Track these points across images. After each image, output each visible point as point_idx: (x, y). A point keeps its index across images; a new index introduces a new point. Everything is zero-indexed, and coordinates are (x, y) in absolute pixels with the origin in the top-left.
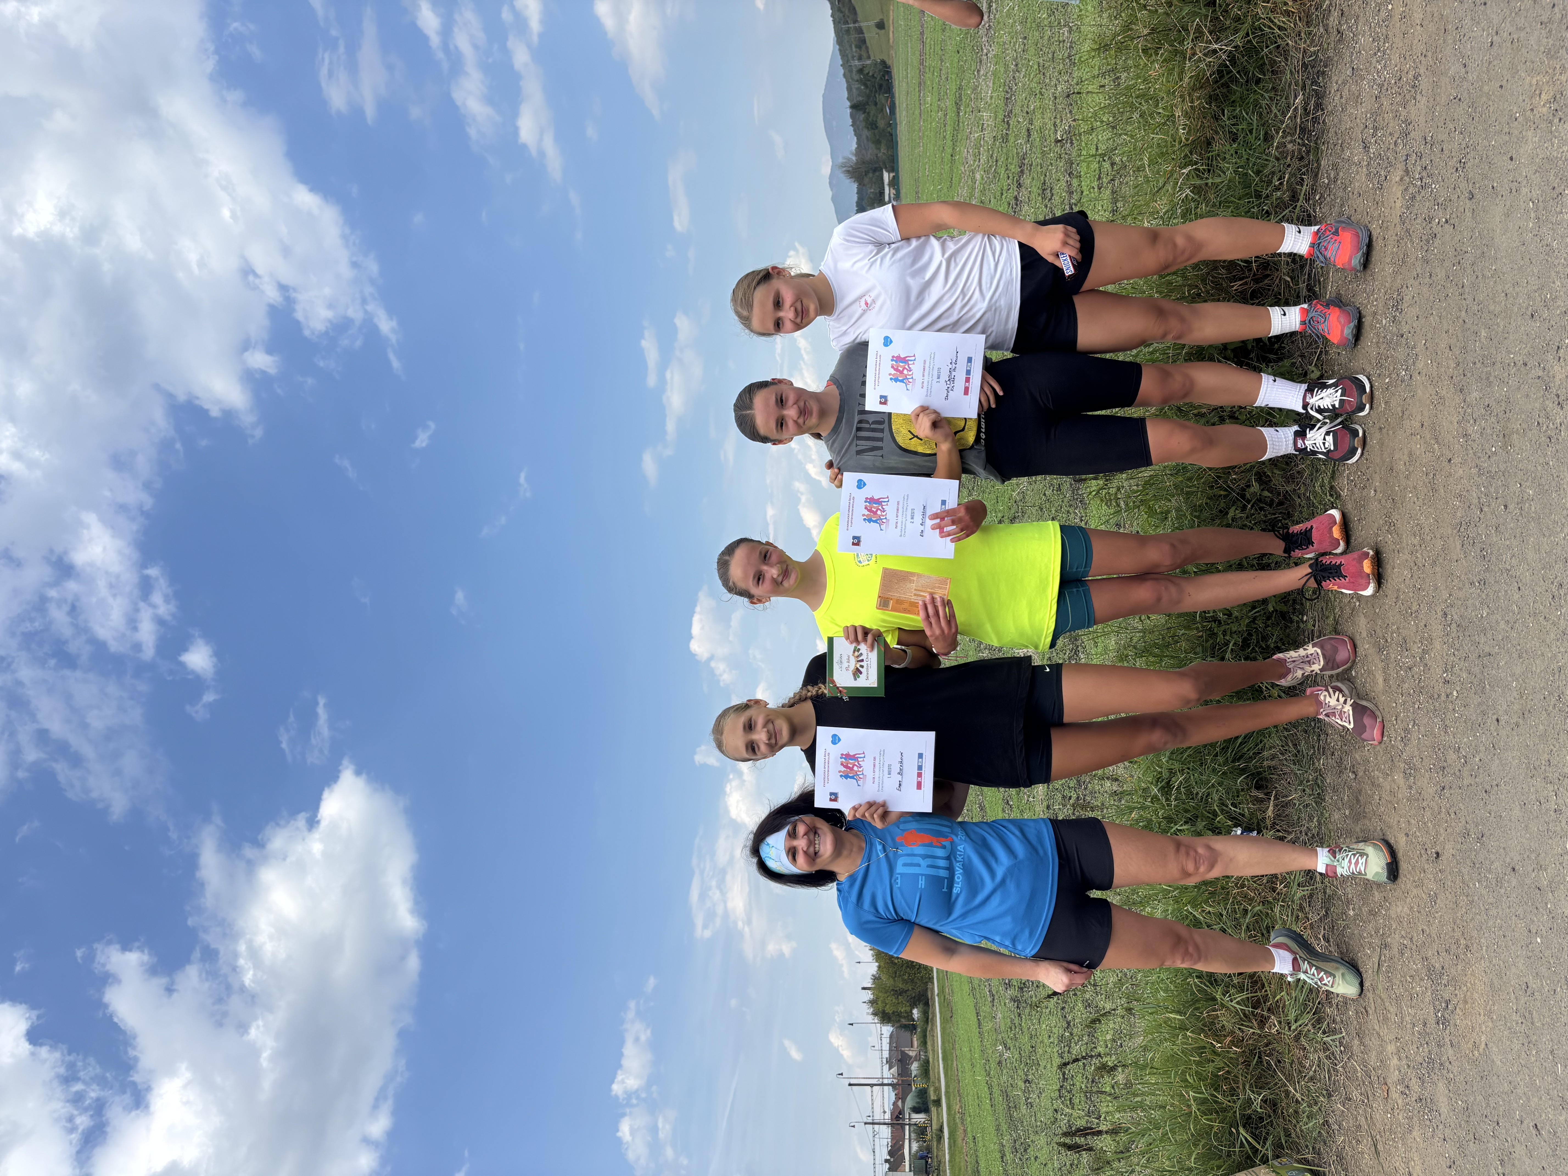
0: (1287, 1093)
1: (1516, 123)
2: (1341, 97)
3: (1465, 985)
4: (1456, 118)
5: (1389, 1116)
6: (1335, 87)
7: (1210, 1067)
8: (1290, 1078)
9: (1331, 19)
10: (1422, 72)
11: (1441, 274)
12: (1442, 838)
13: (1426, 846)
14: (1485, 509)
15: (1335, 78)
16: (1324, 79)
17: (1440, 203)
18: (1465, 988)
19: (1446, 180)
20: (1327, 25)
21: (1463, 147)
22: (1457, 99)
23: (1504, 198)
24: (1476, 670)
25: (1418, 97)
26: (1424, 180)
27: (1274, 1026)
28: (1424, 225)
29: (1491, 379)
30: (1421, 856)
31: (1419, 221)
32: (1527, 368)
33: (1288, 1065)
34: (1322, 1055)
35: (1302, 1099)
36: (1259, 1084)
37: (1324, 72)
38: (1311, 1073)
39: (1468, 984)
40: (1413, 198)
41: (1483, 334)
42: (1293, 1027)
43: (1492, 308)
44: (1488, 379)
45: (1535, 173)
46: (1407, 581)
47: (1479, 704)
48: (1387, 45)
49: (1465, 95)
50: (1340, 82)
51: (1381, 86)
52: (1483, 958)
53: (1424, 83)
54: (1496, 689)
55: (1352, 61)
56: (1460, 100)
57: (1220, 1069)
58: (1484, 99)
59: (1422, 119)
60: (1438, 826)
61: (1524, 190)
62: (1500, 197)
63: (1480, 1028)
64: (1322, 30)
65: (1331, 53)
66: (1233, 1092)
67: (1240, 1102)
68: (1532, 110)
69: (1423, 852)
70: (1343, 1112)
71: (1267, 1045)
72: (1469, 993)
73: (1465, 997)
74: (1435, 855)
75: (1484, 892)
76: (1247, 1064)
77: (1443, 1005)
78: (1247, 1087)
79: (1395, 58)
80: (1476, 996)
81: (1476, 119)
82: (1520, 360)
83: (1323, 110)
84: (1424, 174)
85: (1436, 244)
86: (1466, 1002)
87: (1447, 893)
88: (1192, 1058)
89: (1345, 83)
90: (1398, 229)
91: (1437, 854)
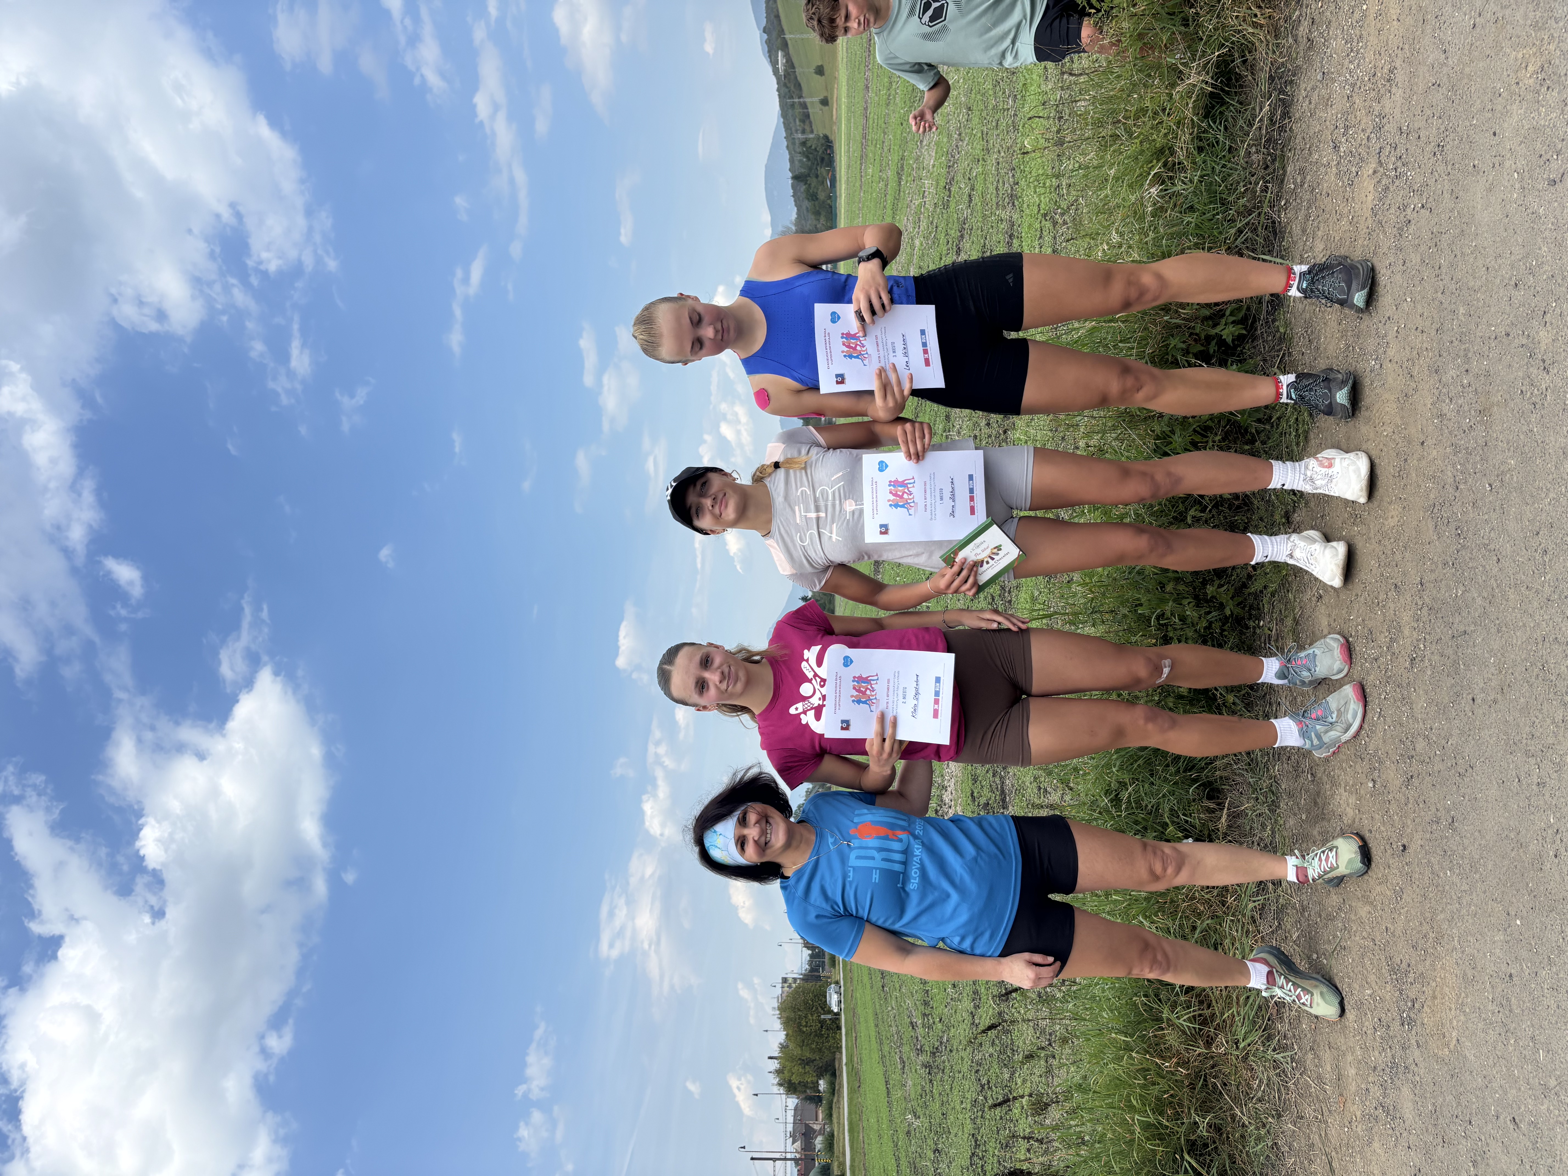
0: (1233, 1117)
1: (1500, 99)
2: (1310, 103)
3: (1434, 980)
4: (1434, 104)
5: (1346, 1129)
6: (1304, 93)
7: (1155, 1090)
8: (1235, 1099)
9: (1301, 29)
10: (1398, 65)
11: (1415, 259)
12: (1409, 830)
13: (1391, 840)
14: (1462, 487)
15: (1303, 86)
16: (1292, 87)
17: (1416, 188)
18: (1434, 984)
19: (1423, 166)
20: (1297, 35)
21: (1441, 131)
22: (1436, 86)
23: (1486, 174)
24: (1449, 652)
25: (1394, 90)
26: (1399, 170)
27: (1221, 1046)
28: (1398, 214)
29: (1470, 355)
30: (1386, 851)
31: (1392, 211)
32: (1510, 338)
33: (1234, 1088)
34: (1272, 1073)
35: (1250, 1123)
36: (1204, 1108)
37: (1292, 81)
38: (1260, 1094)
39: (1438, 979)
40: (1387, 188)
41: (1462, 311)
42: (1242, 1046)
43: (1471, 284)
44: (1466, 355)
45: (1520, 145)
46: (1374, 572)
47: (1453, 685)
48: (1361, 44)
49: (1445, 79)
50: (1308, 89)
51: (1353, 85)
52: (1455, 949)
53: (1400, 76)
54: (1472, 667)
55: (1323, 67)
56: (1439, 85)
57: (1165, 1092)
58: (1466, 81)
59: (1397, 111)
60: (1406, 817)
61: (1507, 164)
62: (1481, 174)
63: (1451, 1023)
64: (1290, 40)
65: (1299, 62)
66: (1177, 1116)
67: (1185, 1127)
68: (1518, 83)
69: (1388, 847)
70: (1294, 1131)
71: (1213, 1067)
72: (1438, 988)
73: (1434, 992)
74: (1401, 848)
75: (1456, 879)
76: (1192, 1086)
77: (1409, 1004)
78: (1192, 1112)
79: (1370, 56)
80: (1446, 990)
81: (1457, 101)
82: (1502, 330)
83: (1290, 118)
84: (1399, 164)
85: (1410, 230)
86: (1434, 997)
87: (1415, 887)
88: (1136, 1082)
89: (1314, 89)
90: (1370, 221)
91: (1404, 846)
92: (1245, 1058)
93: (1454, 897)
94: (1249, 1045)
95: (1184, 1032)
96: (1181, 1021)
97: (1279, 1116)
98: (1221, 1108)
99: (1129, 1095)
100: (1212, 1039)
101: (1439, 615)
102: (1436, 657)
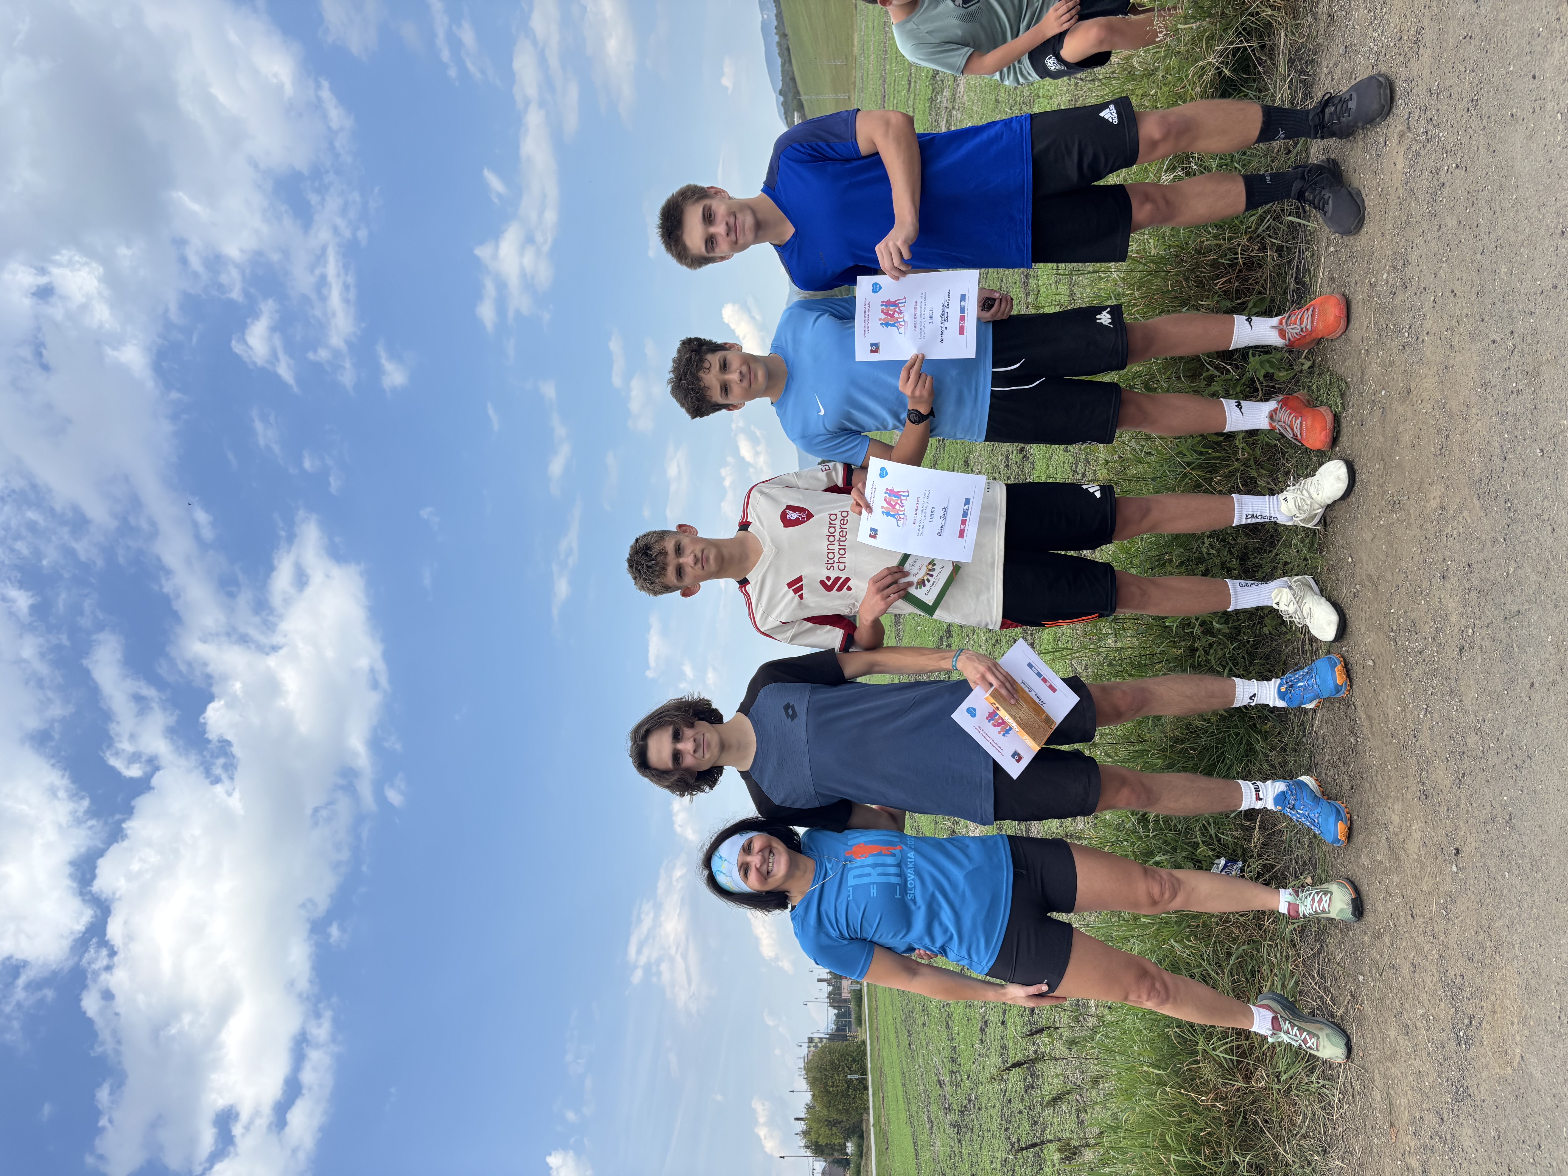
0: (1276, 1155)
1: (1539, 39)
2: (1333, 79)
3: (1494, 993)
4: (1466, 58)
5: (1399, 1163)
6: (1326, 71)
7: (1191, 1128)
8: (1278, 1137)
9: (1321, 6)
10: (1425, 24)
11: (1451, 222)
12: (1462, 833)
17: (1449, 149)
19: (1456, 124)
21: (1474, 85)
27: (1261, 1079)
33: (1276, 1125)
35: (1293, 1161)
36: (1244, 1146)
40: (1418, 154)
57: (1201, 1130)
61: (1549, 106)
62: (1521, 122)
63: (1513, 1039)
64: (1310, 19)
65: (1320, 40)
66: (1215, 1156)
67: (1224, 1167)
70: (1342, 1168)
71: (1253, 1103)
73: (1494, 1006)
76: (1231, 1124)
77: (1466, 1021)
81: (1491, 51)
84: (1430, 126)
85: (1445, 194)
90: (1400, 191)
91: (1457, 850)
92: (1288, 1091)
93: (1514, 901)
94: (1291, 1078)
95: (1221, 1065)
96: (1217, 1053)
97: (1326, 1152)
98: (1262, 1147)
99: (1163, 1135)
100: (1251, 1073)
101: (1489, 597)
102: (1487, 643)
